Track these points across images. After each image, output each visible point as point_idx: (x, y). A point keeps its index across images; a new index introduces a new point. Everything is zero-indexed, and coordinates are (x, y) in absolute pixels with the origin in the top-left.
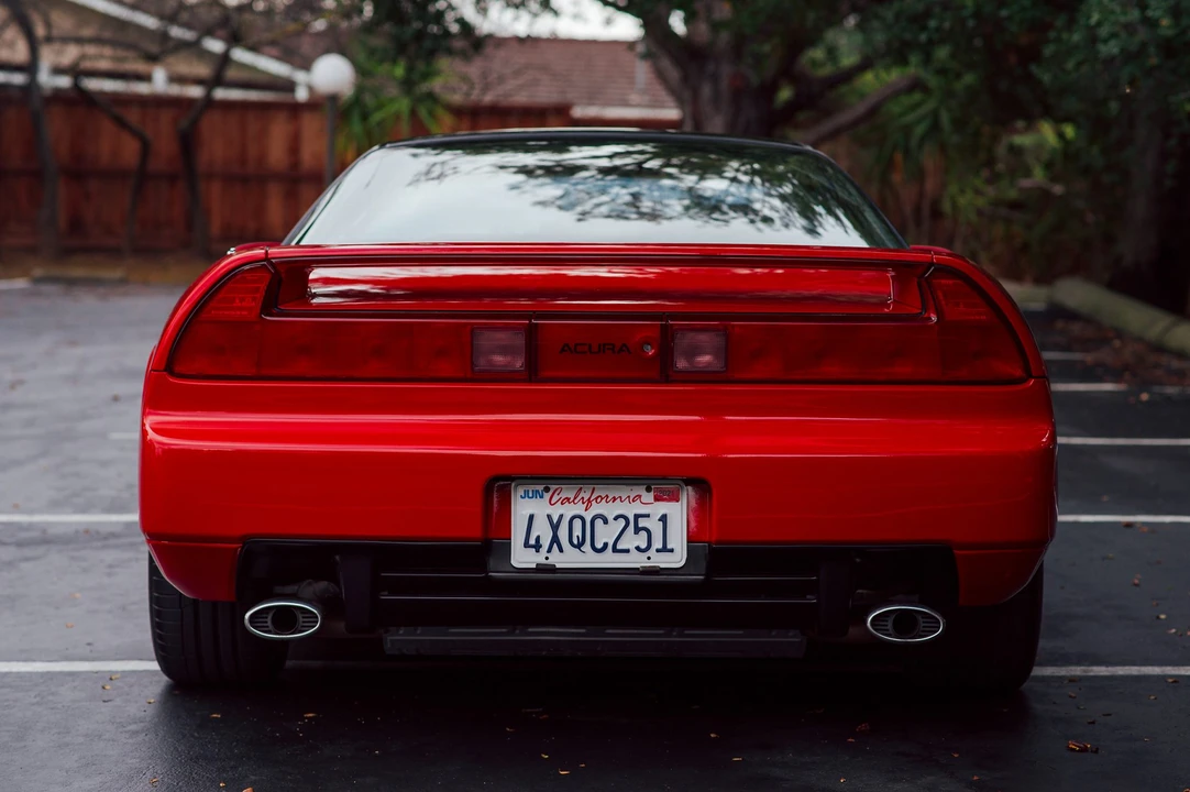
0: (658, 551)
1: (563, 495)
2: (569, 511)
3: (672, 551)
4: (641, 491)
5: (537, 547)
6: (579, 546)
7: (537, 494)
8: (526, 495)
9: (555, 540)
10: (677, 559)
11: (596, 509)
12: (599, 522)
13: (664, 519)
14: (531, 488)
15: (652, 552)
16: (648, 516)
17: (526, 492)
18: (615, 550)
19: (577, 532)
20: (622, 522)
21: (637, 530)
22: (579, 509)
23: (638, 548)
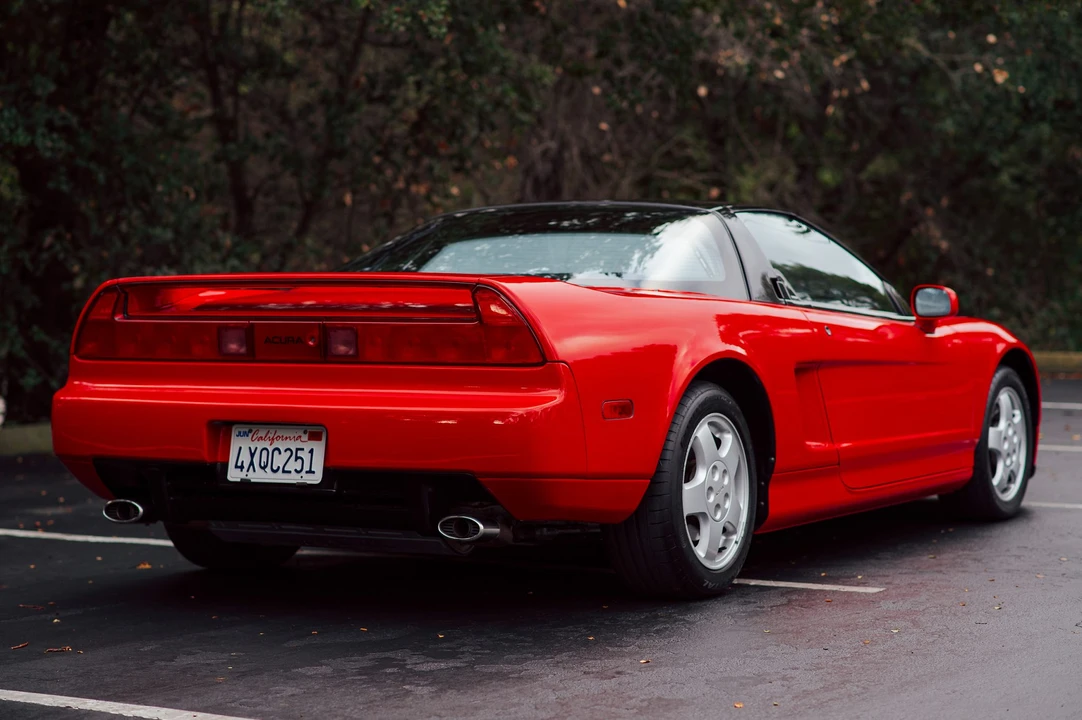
0: (307, 472)
1: (259, 435)
3: (314, 472)
4: (300, 433)
5: (242, 467)
6: (264, 468)
7: (246, 434)
8: (239, 435)
9: (252, 463)
10: (316, 478)
11: (276, 444)
12: (276, 452)
13: (311, 451)
14: (242, 430)
15: (303, 473)
16: (303, 449)
17: (240, 433)
18: (284, 471)
20: (289, 453)
22: (266, 444)
23: (296, 470)
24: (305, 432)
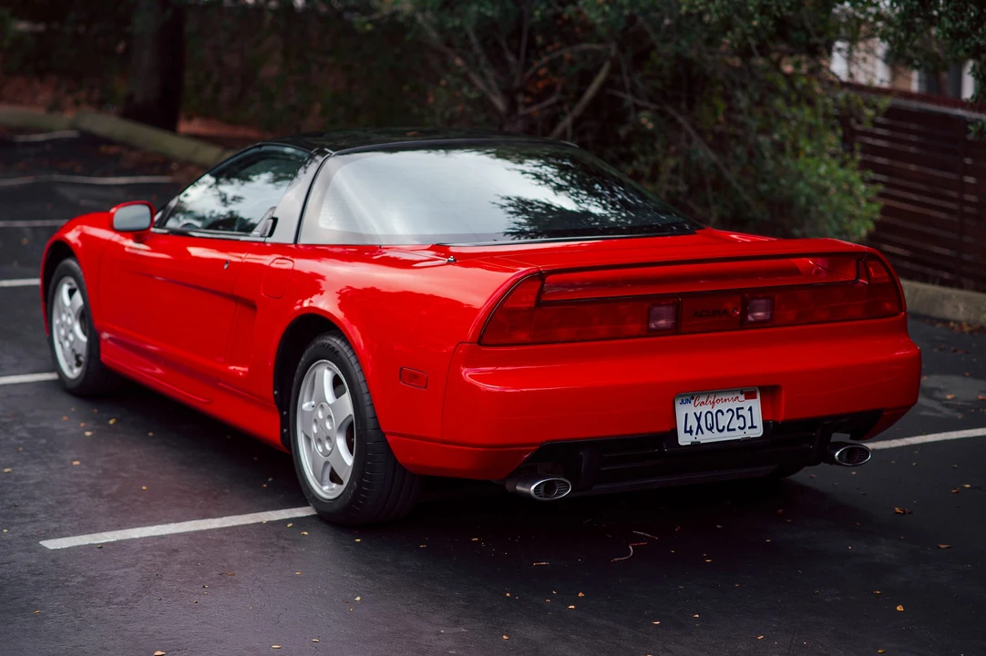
0: (749, 428)
2: (705, 409)
5: (691, 432)
12: (720, 414)
17: (682, 401)
19: (709, 421)
21: (738, 417)
24: (742, 393)
